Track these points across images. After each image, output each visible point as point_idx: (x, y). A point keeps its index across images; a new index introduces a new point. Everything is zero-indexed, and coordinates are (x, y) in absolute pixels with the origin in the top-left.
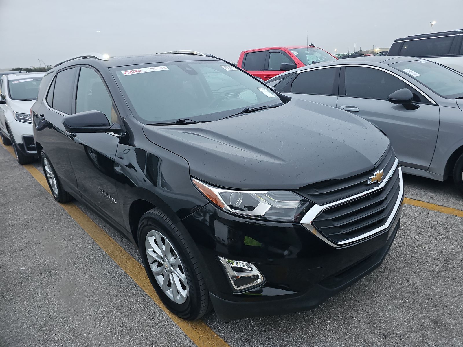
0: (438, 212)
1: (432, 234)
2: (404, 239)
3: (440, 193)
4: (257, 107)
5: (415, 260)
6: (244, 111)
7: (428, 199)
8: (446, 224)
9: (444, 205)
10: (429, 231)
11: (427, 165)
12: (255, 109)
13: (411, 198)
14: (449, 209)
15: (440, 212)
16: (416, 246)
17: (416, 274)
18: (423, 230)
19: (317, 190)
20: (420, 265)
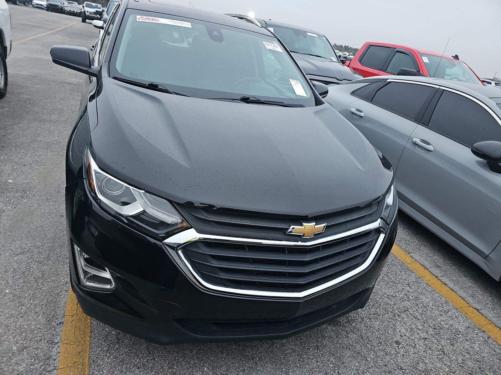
0: (463, 316)
1: (426, 337)
2: (385, 326)
3: (491, 293)
4: (263, 100)
5: (373, 355)
6: (241, 98)
7: (467, 294)
8: (459, 335)
9: (481, 311)
10: (427, 332)
11: (487, 252)
12: (259, 100)
13: (446, 283)
14: (484, 319)
15: (467, 316)
16: (392, 340)
17: (358, 372)
18: (420, 327)
19: (203, 213)
20: (373, 365)
